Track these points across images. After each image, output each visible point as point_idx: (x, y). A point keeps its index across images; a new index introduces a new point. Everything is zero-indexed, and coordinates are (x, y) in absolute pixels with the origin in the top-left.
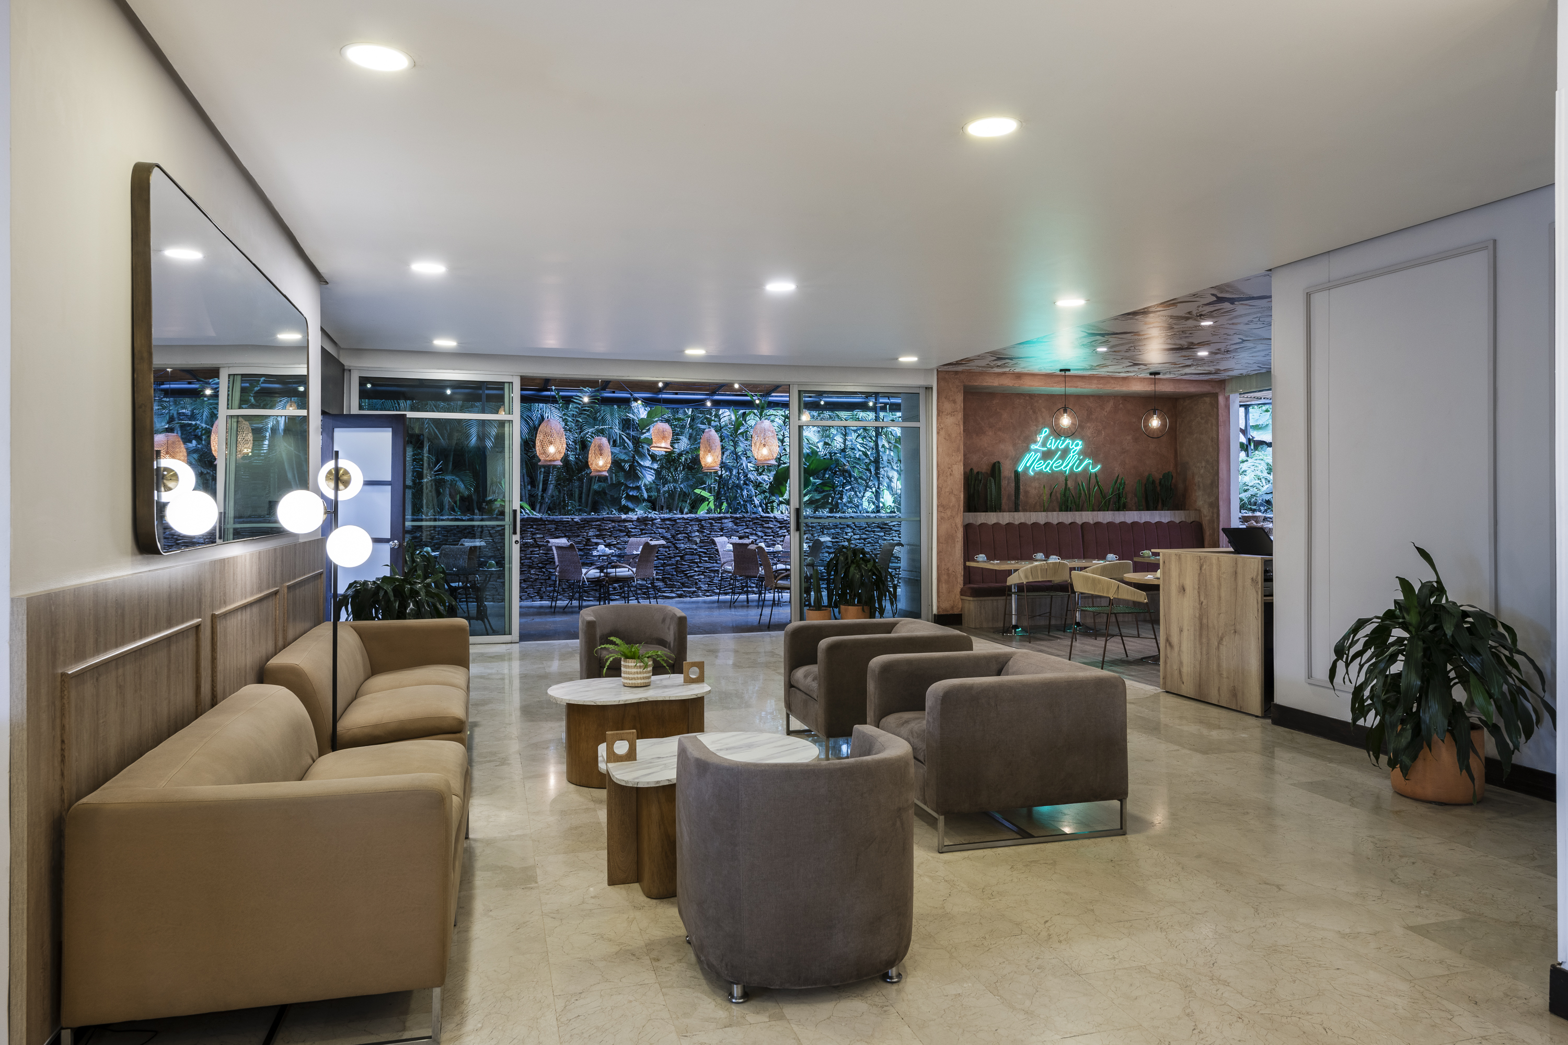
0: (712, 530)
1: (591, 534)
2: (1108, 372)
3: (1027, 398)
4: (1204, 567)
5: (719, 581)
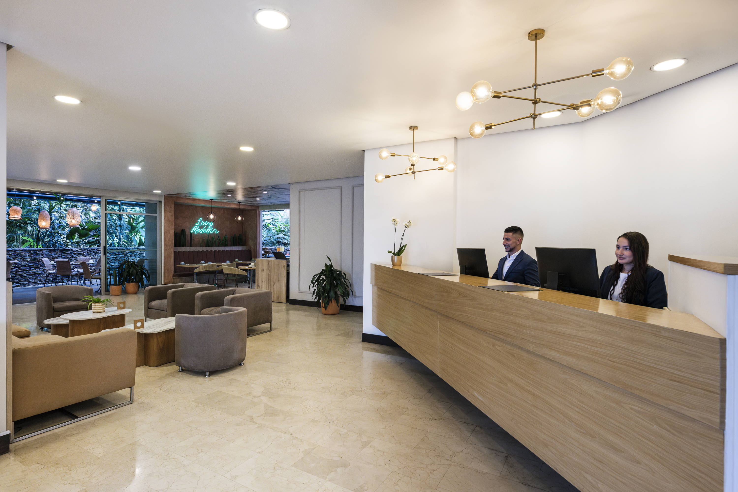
0: (37, 255)
2: (225, 201)
3: (194, 207)
4: (270, 263)
5: (41, 278)
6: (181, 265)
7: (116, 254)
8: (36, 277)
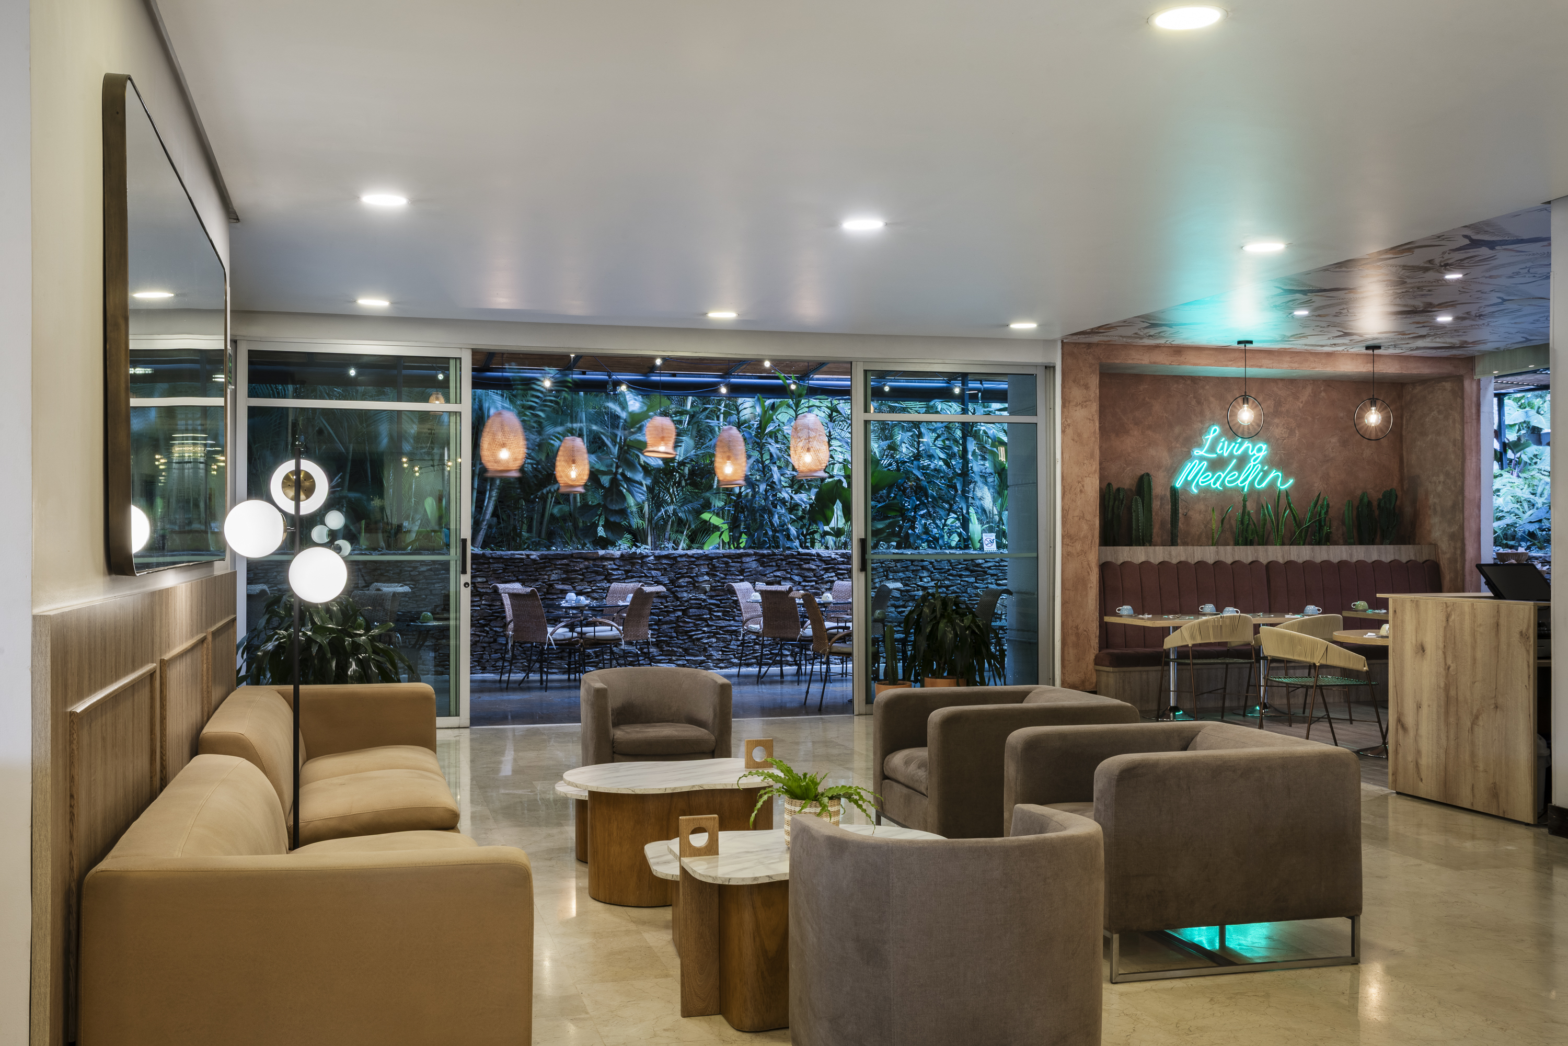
0: (727, 572)
1: (554, 577)
2: (1306, 345)
3: (1189, 382)
4: (1453, 617)
5: (738, 646)
6: (1121, 616)
7: (951, 575)
8: (724, 641)
